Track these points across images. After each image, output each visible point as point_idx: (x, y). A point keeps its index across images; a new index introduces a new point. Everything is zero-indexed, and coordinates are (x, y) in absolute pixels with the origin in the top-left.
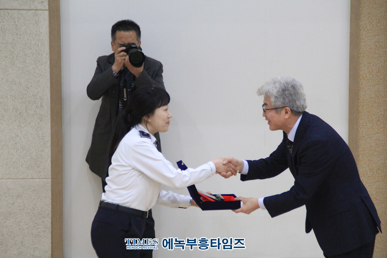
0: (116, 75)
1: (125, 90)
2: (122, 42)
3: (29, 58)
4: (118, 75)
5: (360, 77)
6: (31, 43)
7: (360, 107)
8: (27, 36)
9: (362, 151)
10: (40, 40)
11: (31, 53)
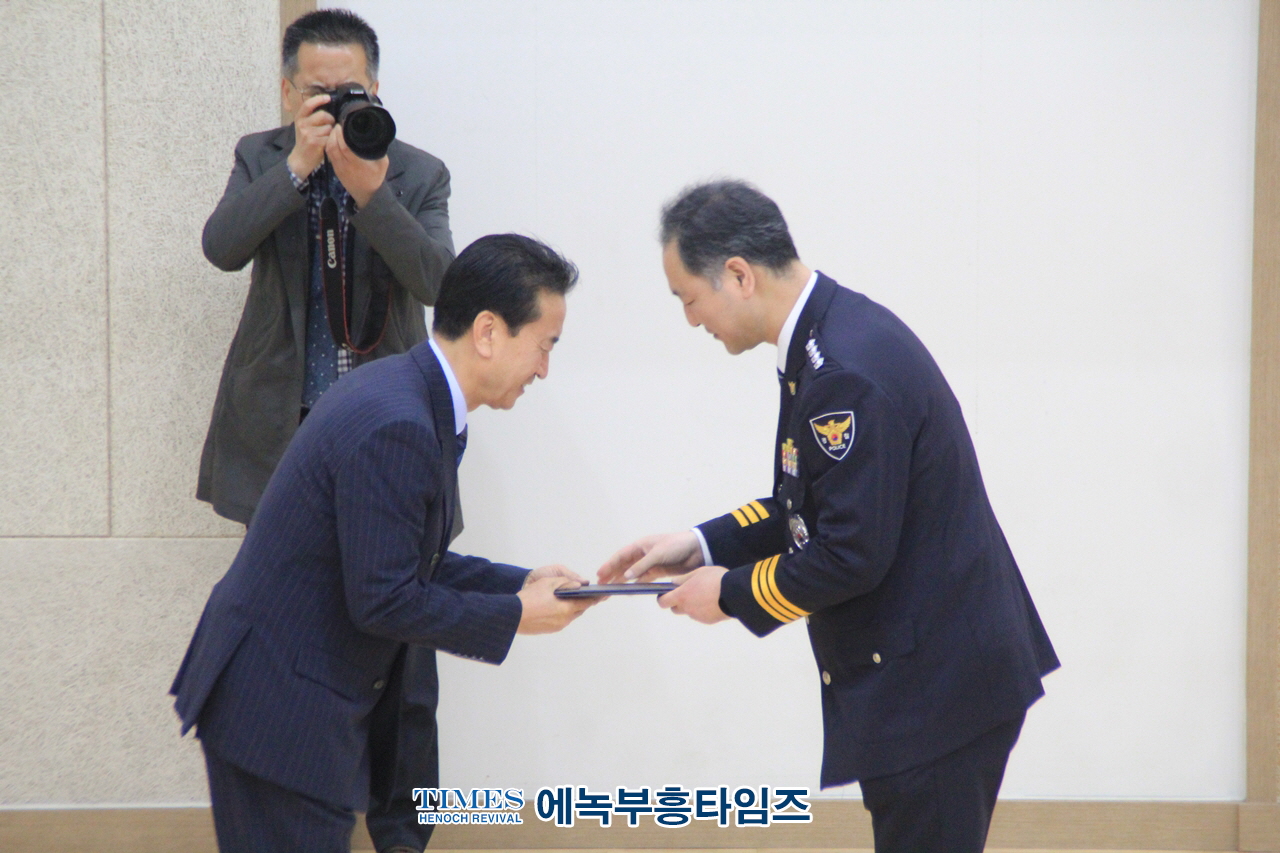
0: (301, 185)
1: (330, 233)
2: (319, 79)
3: (215, 148)
4: (306, 184)
6: (222, 99)
8: (209, 78)
10: (251, 90)
11: (223, 131)
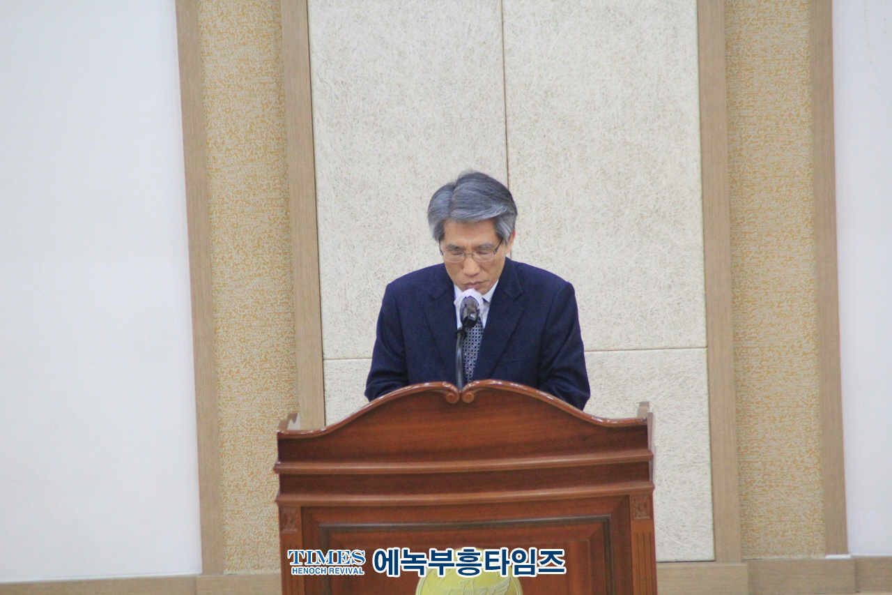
5: (208, 143)
7: (214, 216)
9: (224, 318)
